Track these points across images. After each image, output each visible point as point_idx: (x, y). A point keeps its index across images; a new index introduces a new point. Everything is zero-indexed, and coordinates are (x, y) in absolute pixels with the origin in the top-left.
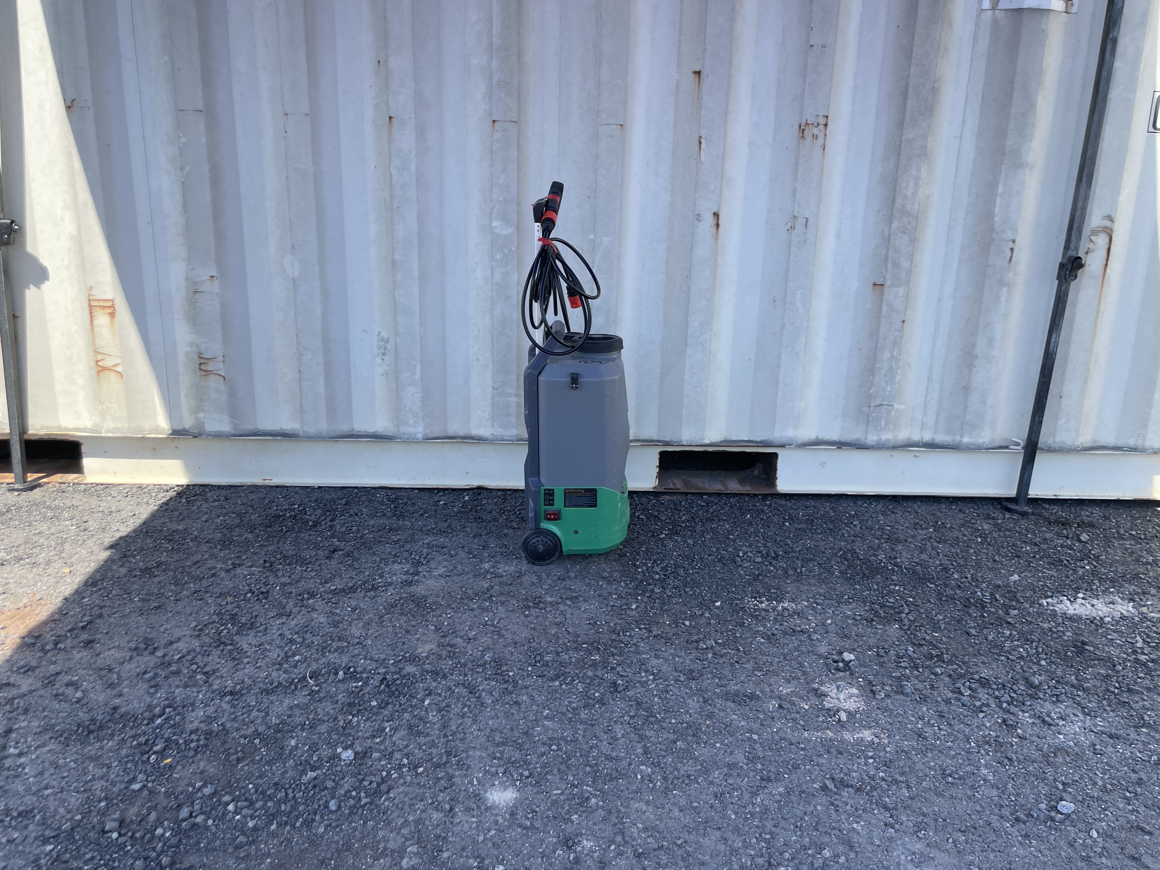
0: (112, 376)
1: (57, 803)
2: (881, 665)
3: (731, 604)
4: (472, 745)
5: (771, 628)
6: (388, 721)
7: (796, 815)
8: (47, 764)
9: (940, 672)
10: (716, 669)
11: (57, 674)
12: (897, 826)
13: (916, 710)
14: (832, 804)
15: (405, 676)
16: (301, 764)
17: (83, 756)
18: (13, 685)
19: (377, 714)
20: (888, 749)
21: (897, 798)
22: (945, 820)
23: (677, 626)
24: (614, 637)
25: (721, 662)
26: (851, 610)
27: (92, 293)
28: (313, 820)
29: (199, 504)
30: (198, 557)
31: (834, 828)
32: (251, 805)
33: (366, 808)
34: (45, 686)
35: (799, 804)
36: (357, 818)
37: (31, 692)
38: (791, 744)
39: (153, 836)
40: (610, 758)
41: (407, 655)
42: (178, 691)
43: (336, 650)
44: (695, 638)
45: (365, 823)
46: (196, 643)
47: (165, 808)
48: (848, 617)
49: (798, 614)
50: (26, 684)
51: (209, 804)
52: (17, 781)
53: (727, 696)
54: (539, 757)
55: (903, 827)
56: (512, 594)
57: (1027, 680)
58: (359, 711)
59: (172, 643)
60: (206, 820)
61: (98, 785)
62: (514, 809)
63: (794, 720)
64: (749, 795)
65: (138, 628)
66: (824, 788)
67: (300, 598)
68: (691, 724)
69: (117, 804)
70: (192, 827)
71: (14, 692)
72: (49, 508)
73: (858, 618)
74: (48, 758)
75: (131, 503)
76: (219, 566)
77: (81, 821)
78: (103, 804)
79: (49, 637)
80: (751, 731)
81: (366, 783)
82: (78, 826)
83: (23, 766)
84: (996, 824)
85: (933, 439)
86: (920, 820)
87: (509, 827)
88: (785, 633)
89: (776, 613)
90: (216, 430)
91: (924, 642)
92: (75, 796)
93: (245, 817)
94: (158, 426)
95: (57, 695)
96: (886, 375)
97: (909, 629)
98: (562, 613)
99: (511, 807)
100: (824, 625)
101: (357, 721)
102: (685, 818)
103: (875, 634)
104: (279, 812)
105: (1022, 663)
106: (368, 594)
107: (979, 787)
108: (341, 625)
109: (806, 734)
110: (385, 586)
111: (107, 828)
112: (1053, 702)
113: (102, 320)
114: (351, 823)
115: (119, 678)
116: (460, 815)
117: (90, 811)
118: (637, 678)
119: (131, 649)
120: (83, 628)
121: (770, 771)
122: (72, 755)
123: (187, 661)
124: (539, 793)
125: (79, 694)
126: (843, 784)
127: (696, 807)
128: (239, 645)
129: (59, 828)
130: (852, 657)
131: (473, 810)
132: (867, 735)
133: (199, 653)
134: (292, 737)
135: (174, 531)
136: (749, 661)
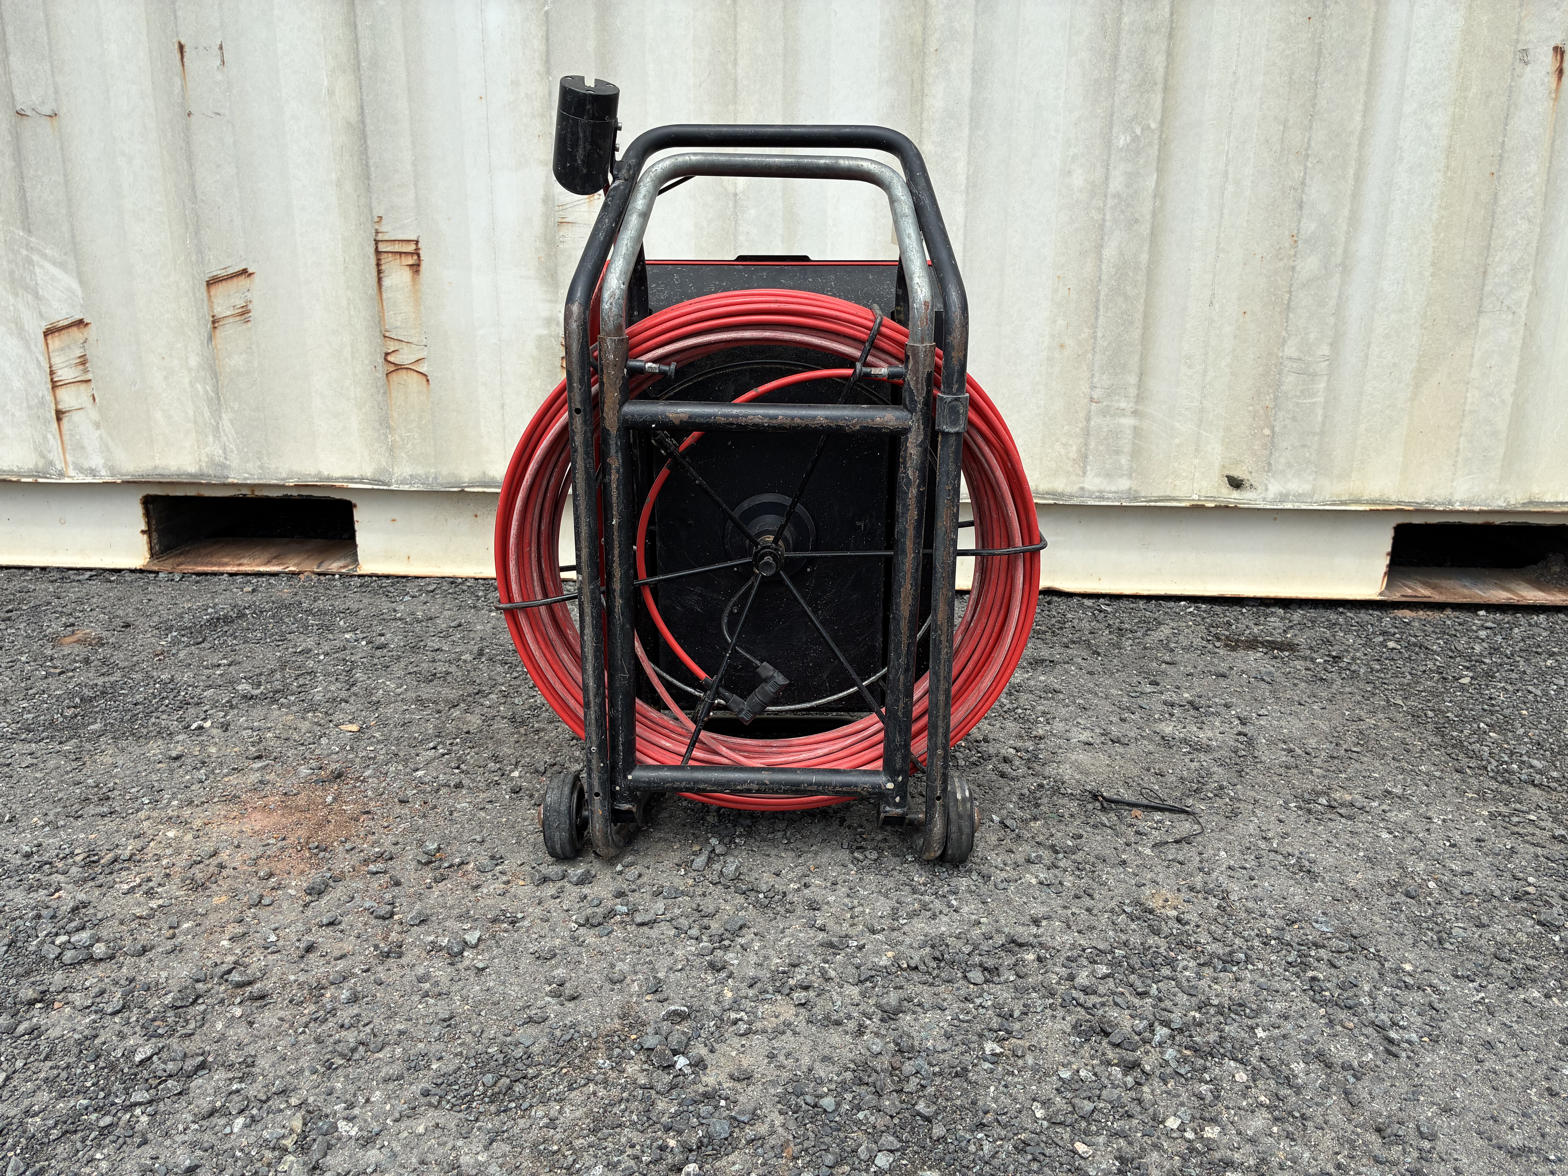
0: (412, 379)
27: (383, 227)
75: (447, 606)
94: (488, 472)
113: (398, 278)
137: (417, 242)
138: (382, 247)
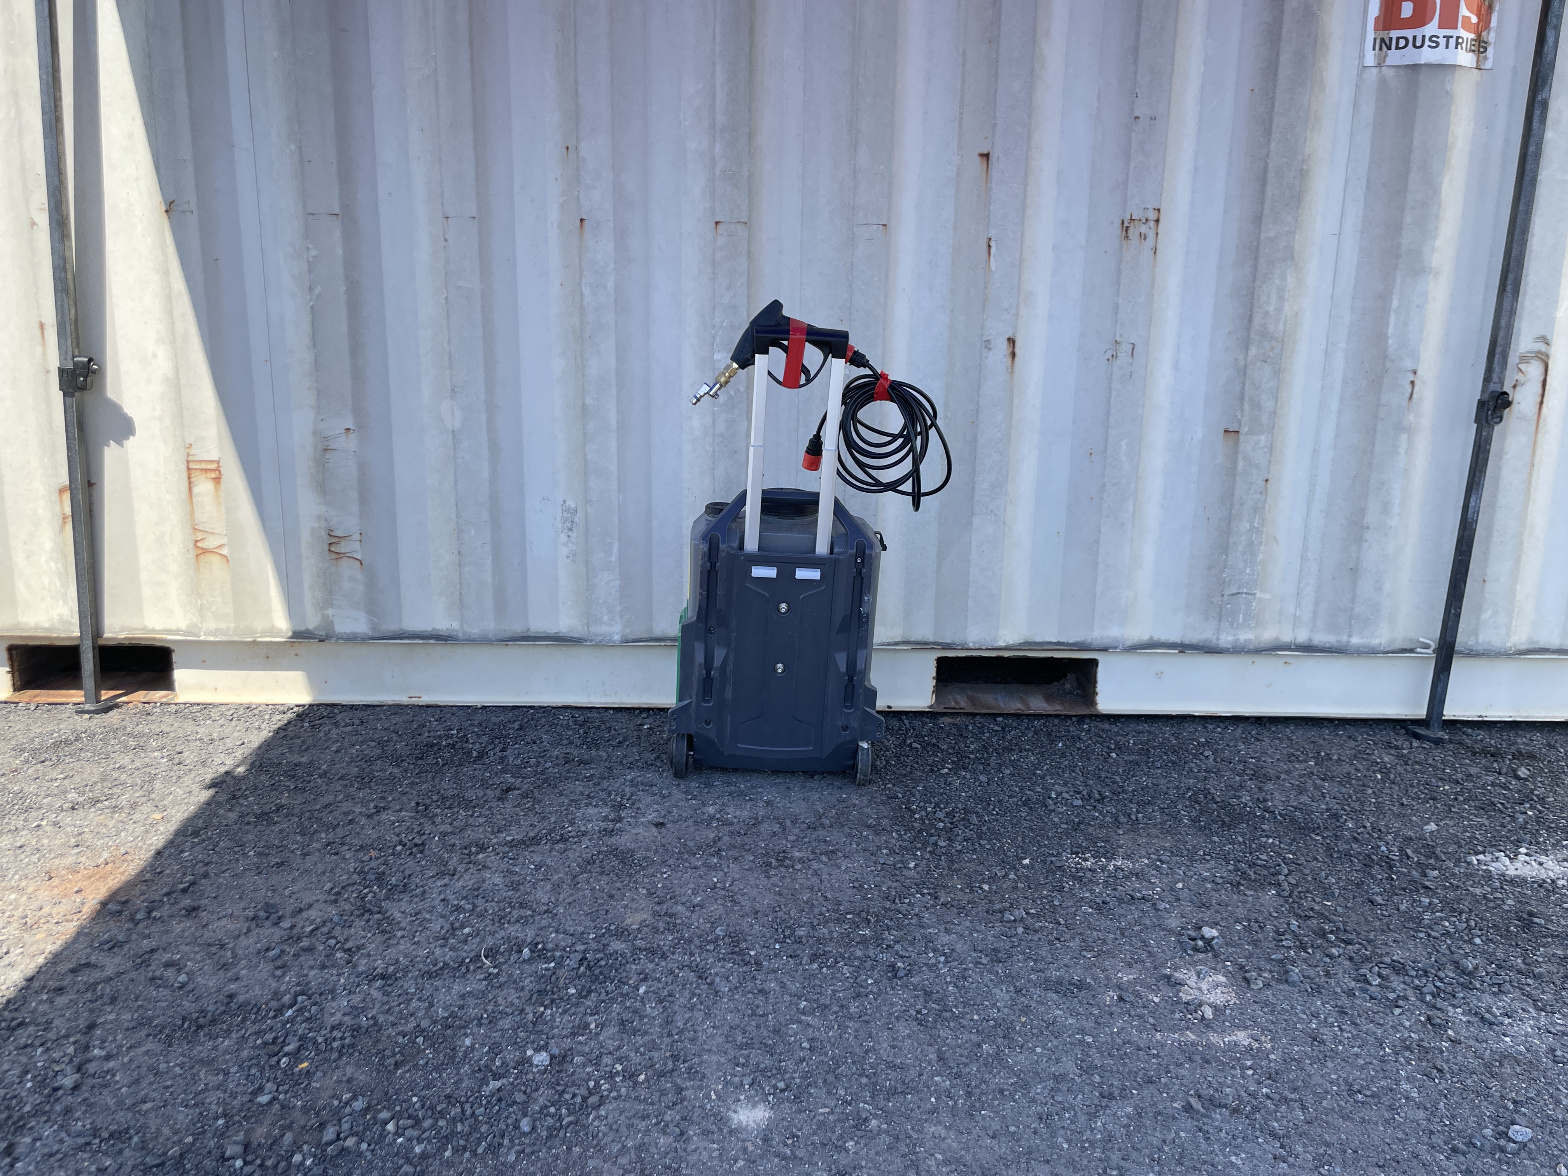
0: (215, 560)
1: (159, 1121)
2: (1255, 943)
3: (1045, 862)
4: (705, 1047)
5: (1101, 894)
6: (591, 1015)
7: (1152, 1144)
8: (144, 1070)
9: (1337, 954)
10: (1030, 948)
11: (153, 951)
12: (1291, 1160)
13: (1308, 1005)
14: (1200, 1130)
15: (611, 955)
16: (480, 1070)
17: (191, 1058)
18: (95, 966)
19: (577, 1005)
20: (1272, 1056)
21: (1289, 1122)
22: (1355, 1152)
23: (972, 891)
24: (888, 904)
25: (1036, 938)
26: (1209, 870)
27: (193, 452)
28: (500, 1145)
29: (326, 729)
30: (330, 798)
31: (1205, 1162)
32: (416, 1124)
33: (569, 1129)
34: (137, 967)
35: (1155, 1129)
36: (557, 1142)
37: (119, 974)
38: (1140, 1049)
39: (289, 1164)
40: (893, 1067)
41: (613, 927)
42: (312, 973)
43: (517, 921)
44: (998, 906)
45: (569, 1149)
46: (333, 911)
47: (304, 1127)
48: (1205, 880)
49: (1137, 875)
50: (111, 964)
51: (361, 1122)
52: (105, 1092)
53: (1047, 985)
54: (796, 1064)
55: (1299, 1161)
56: (747, 847)
57: (1456, 964)
58: (553, 1001)
59: (301, 911)
60: (358, 1144)
61: (212, 1097)
62: (768, 1132)
63: (1141, 1017)
64: (1086, 1117)
65: (255, 890)
66: (1188, 1108)
67: (466, 852)
68: (1000, 1021)
69: (239, 1122)
70: (340, 1153)
71: (96, 975)
72: (130, 734)
73: (1220, 881)
74: (145, 1061)
75: (238, 728)
76: (358, 809)
77: (192, 1144)
78: (221, 1122)
79: (140, 903)
80: (1082, 1031)
81: (567, 1096)
82: (188, 1151)
83: (112, 1072)
84: (1426, 1157)
85: (1310, 640)
86: (1321, 1151)
87: (762, 1157)
88: (1121, 901)
89: (1106, 874)
90: (348, 631)
91: (1311, 914)
92: (183, 1111)
93: (410, 1140)
94: (273, 626)
95: (153, 979)
96: (1244, 553)
97: (1290, 896)
98: (816, 873)
99: (764, 1130)
100: (1172, 889)
101: (551, 1015)
102: (1000, 1147)
103: (1244, 902)
104: (453, 1134)
105: (1449, 942)
106: (557, 847)
107: (1400, 1106)
108: (522, 887)
109: (1158, 1036)
110: (577, 836)
111: (228, 1154)
112: (1494, 994)
113: (204, 487)
114: (550, 1148)
115: (234, 956)
116: (696, 1141)
117: (204, 1132)
118: (923, 959)
119: (247, 918)
120: (184, 891)
121: (1112, 1085)
122: (177, 1058)
123: (322, 934)
124: (800, 1111)
125: (183, 978)
126: (1213, 1103)
127: (1014, 1133)
128: (389, 913)
129: (165, 1154)
130: (1215, 933)
131: (713, 1133)
132: (1242, 1037)
133: (337, 924)
134: (466, 1035)
135: (296, 765)
136: (1074, 938)
137: (218, 462)
138: (192, 466)
